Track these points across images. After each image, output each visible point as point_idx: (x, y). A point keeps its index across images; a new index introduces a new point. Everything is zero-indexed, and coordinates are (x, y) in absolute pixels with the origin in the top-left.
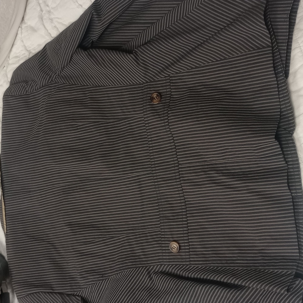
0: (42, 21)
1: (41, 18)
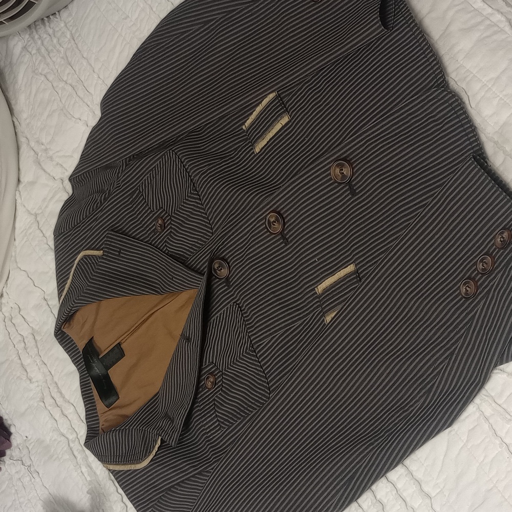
0: (40, 165)
1: (38, 163)
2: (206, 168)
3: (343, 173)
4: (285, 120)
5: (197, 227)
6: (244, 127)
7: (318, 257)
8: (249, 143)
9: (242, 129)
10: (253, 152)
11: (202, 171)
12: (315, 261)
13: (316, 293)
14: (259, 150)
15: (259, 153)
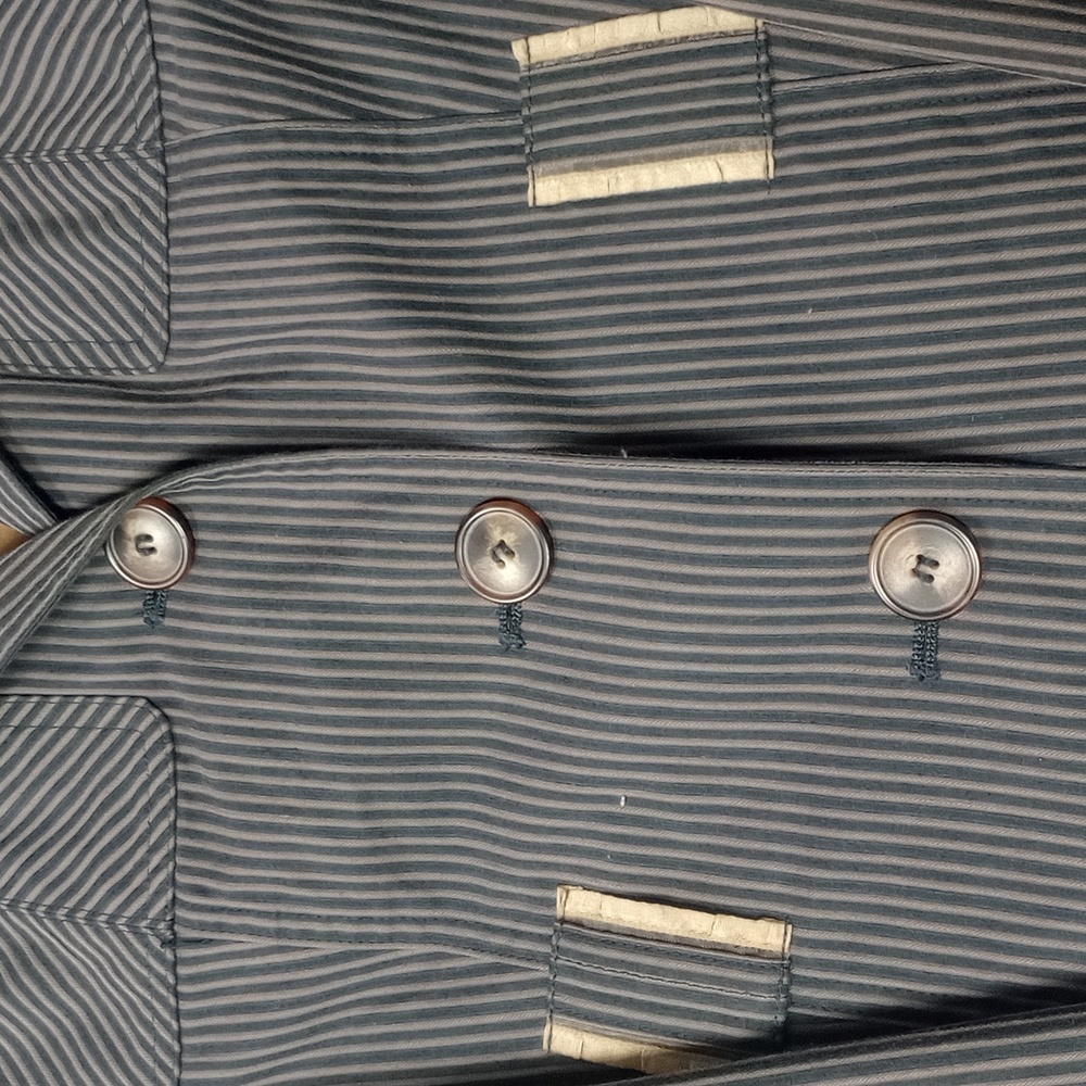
2: (270, 121)
3: (931, 578)
4: (747, 164)
5: (93, 291)
6: (518, 50)
7: (632, 793)
8: (518, 131)
9: (507, 46)
10: (522, 189)
11: (244, 121)
12: (614, 800)
13: (551, 903)
14: (553, 199)
15: (548, 208)
